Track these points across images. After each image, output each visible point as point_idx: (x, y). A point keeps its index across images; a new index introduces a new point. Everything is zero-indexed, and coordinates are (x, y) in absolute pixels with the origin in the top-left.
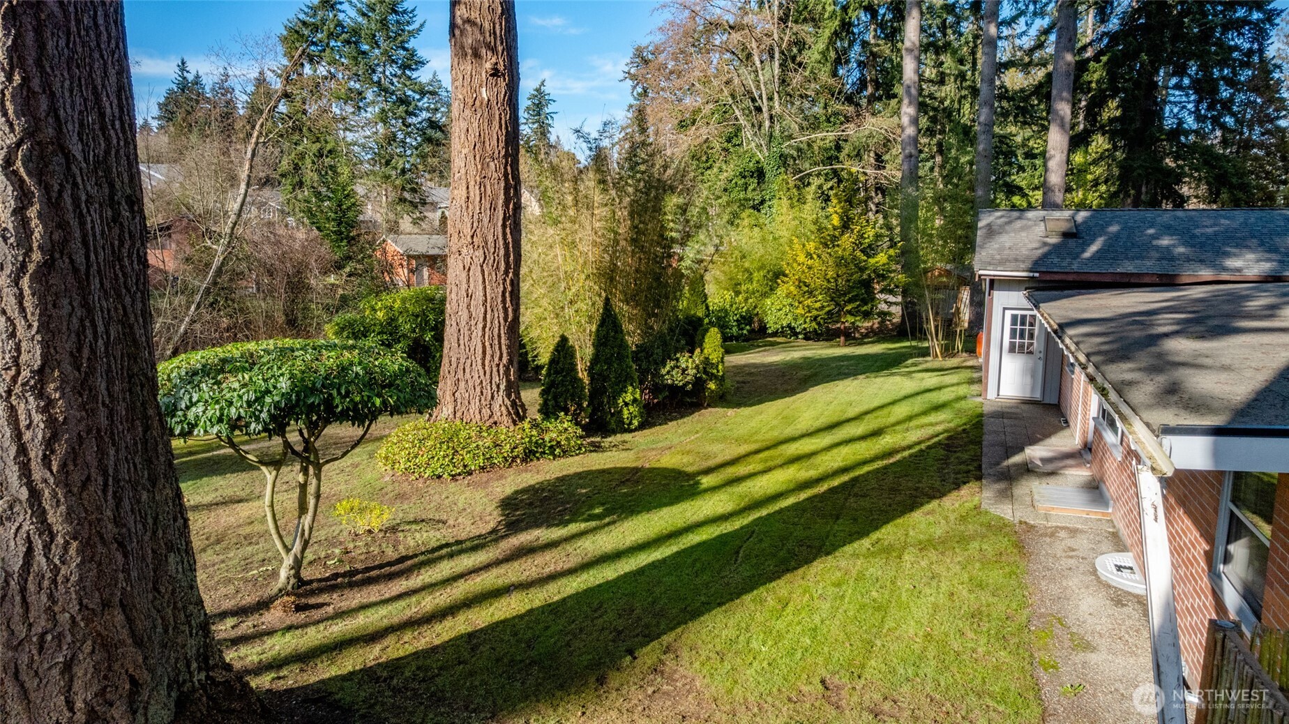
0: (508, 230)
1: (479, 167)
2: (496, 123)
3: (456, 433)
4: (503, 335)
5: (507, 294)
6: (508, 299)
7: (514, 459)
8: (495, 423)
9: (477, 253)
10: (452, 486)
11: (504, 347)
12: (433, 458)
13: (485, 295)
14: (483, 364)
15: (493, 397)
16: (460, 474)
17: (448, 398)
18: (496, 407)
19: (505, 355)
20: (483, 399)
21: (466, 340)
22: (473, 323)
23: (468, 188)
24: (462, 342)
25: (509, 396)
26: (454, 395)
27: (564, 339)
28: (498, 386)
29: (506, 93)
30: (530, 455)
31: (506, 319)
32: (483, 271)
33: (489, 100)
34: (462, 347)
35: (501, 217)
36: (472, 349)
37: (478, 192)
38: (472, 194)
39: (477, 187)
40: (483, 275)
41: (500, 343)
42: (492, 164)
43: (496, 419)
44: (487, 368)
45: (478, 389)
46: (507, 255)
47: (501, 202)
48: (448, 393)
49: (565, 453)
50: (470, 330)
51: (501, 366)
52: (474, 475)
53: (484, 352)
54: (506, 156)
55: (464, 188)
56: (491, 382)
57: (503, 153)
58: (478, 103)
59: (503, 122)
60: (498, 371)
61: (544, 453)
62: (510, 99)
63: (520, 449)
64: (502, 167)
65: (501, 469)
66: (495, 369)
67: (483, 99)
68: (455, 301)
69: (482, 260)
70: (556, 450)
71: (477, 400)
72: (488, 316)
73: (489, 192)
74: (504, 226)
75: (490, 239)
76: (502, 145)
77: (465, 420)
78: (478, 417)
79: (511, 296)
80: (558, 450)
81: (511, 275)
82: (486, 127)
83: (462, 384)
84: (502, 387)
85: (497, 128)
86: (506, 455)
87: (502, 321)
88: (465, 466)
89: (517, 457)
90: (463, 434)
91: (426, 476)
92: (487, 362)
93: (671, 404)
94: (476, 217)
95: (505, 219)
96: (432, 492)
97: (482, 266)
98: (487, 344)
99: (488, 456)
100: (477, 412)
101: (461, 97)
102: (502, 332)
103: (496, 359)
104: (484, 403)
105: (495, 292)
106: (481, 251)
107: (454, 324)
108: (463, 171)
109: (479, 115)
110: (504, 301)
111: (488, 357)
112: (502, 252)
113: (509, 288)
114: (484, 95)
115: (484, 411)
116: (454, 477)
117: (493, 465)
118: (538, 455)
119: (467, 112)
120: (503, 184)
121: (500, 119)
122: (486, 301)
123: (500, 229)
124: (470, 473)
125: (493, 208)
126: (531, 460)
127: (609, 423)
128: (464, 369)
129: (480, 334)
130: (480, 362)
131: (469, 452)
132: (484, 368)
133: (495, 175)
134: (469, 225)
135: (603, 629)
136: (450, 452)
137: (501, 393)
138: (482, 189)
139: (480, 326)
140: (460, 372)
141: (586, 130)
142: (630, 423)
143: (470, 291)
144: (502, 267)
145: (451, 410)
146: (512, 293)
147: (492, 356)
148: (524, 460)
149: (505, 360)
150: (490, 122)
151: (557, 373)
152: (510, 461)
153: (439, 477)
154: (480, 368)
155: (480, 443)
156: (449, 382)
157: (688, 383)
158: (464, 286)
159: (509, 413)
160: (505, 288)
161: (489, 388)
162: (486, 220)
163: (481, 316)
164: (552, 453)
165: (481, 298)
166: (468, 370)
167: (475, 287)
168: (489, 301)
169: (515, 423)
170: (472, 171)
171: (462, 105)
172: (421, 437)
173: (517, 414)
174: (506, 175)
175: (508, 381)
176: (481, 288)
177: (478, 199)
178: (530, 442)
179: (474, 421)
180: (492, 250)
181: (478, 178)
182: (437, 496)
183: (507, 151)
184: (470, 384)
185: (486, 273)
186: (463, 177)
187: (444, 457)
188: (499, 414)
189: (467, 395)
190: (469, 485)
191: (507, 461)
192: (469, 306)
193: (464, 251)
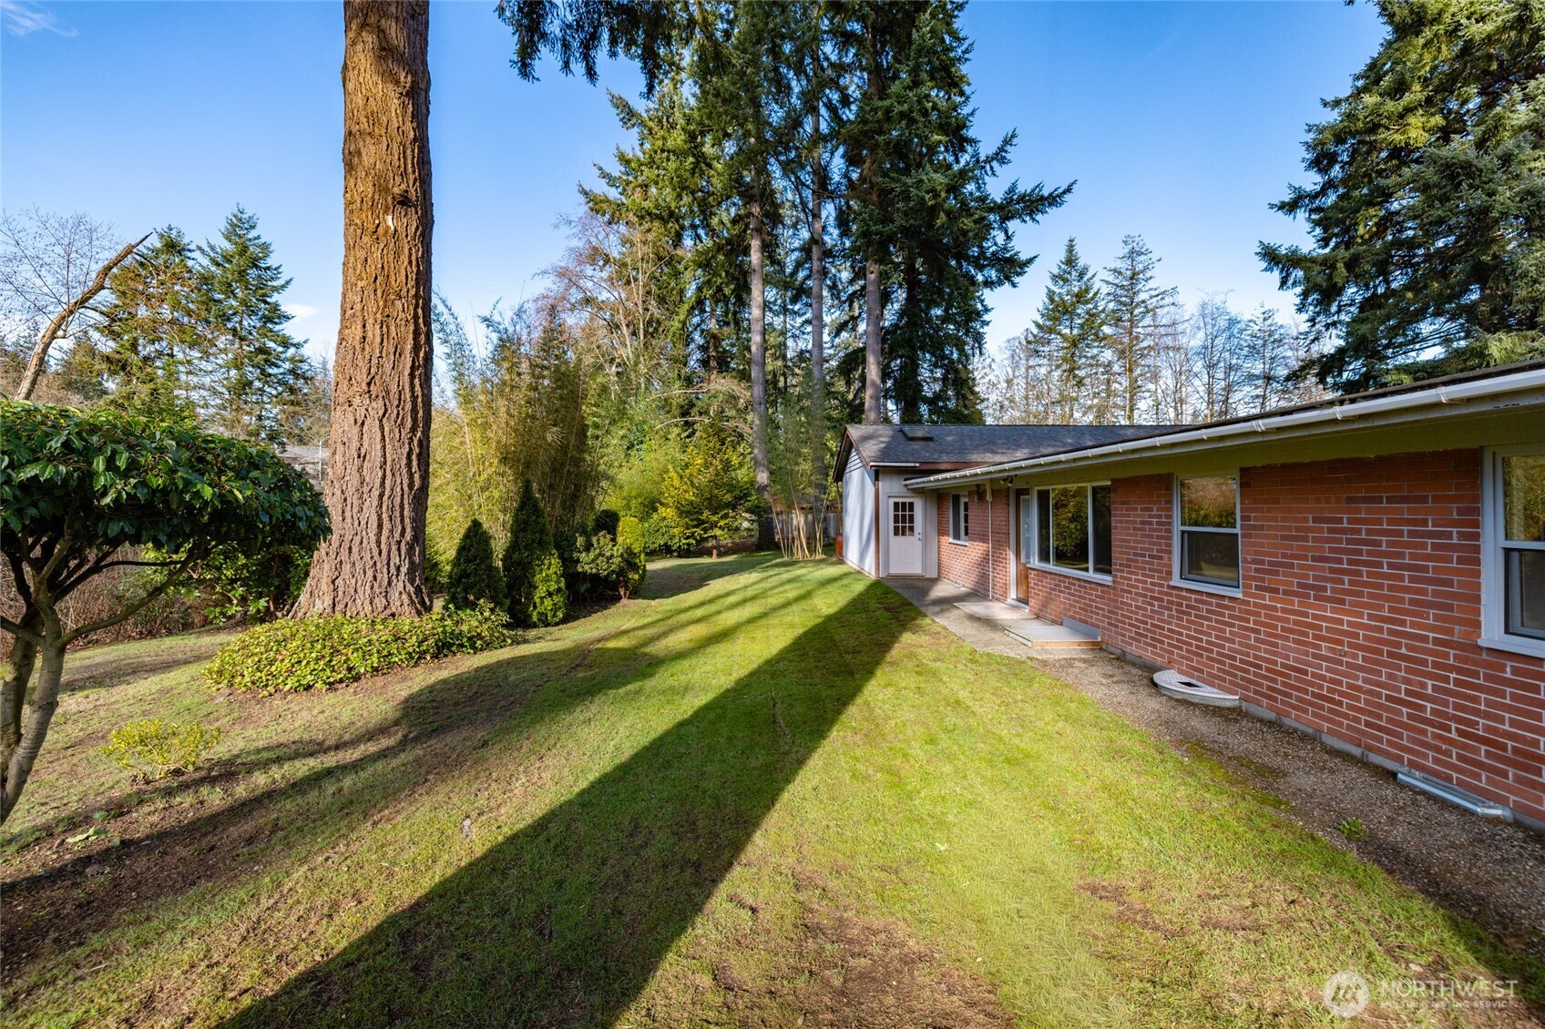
0: (417, 381)
1: (381, 303)
2: (404, 258)
3: (338, 628)
4: (406, 506)
5: (414, 457)
6: (415, 463)
7: (422, 655)
8: (393, 615)
9: (374, 404)
10: (330, 698)
11: (407, 521)
12: (299, 662)
13: (384, 456)
14: (378, 543)
15: (389, 583)
16: (341, 681)
17: (325, 586)
18: (394, 596)
19: (408, 530)
20: (376, 585)
21: (355, 511)
22: (366, 489)
23: (364, 326)
24: (348, 514)
25: (412, 581)
26: (333, 582)
27: (476, 525)
28: (398, 569)
29: (417, 228)
30: (444, 648)
31: (411, 486)
32: (382, 427)
33: (396, 231)
34: (348, 520)
35: (409, 364)
36: (363, 522)
37: (378, 332)
38: (370, 334)
39: (378, 327)
40: (383, 433)
41: (402, 516)
42: (398, 303)
43: (394, 609)
44: (383, 546)
45: (370, 573)
46: (414, 410)
47: (409, 346)
48: (324, 581)
49: (488, 646)
50: (361, 498)
51: (403, 544)
52: (363, 680)
53: (380, 526)
54: (417, 296)
55: (359, 327)
56: (388, 564)
57: (413, 292)
58: (381, 230)
59: (414, 258)
60: (399, 550)
61: (462, 646)
62: (423, 235)
63: (431, 641)
64: (411, 308)
65: (403, 669)
66: (394, 548)
67: (388, 227)
68: (339, 464)
69: (381, 413)
70: (474, 643)
71: (368, 587)
72: (388, 482)
73: (393, 333)
74: (412, 375)
75: (394, 388)
76: (411, 283)
77: (348, 614)
78: (368, 608)
79: (419, 460)
80: (479, 642)
81: (419, 434)
82: (391, 260)
83: (347, 568)
84: (404, 570)
85: (406, 263)
86: (411, 650)
87: (406, 488)
88: (350, 669)
89: (425, 652)
90: (347, 629)
91: (287, 687)
92: (383, 539)
93: (591, 598)
94: (374, 361)
95: (413, 368)
96: (297, 708)
97: (381, 421)
98: (385, 516)
99: (385, 653)
100: (367, 602)
101: (358, 221)
102: (406, 502)
103: (397, 536)
104: (378, 591)
105: (397, 453)
106: (381, 402)
107: (338, 493)
108: (358, 307)
109: (382, 245)
110: (409, 465)
111: (385, 532)
112: (409, 406)
113: (417, 450)
114: (390, 223)
115: (377, 600)
116: (331, 686)
117: (391, 665)
118: (454, 648)
119: (366, 239)
120: (412, 328)
121: (410, 254)
122: (385, 463)
123: (407, 379)
124: (357, 678)
125: (398, 352)
126: (446, 656)
127: (530, 616)
128: (350, 548)
129: (375, 503)
130: (373, 539)
131: (357, 650)
132: (379, 546)
133: (402, 315)
134: (365, 371)
135: (665, 866)
136: (327, 651)
137: (402, 577)
138: (385, 329)
139: (376, 493)
140: (344, 555)
141: (496, 318)
142: (554, 615)
143: (363, 451)
144: (409, 424)
145: (328, 600)
146: (419, 455)
147: (391, 531)
148: (435, 656)
149: (408, 535)
150: (397, 255)
151: (468, 561)
152: (417, 658)
153: (308, 688)
154: (374, 545)
155: (374, 637)
156: (326, 567)
157: (613, 571)
158: (355, 444)
159: (412, 602)
160: (411, 450)
161: (385, 571)
162: (388, 367)
163: (378, 481)
164: (473, 647)
165: (379, 459)
166: (355, 550)
167: (370, 445)
168: (389, 463)
169: (419, 613)
170: (372, 306)
171: (359, 232)
172: (280, 638)
173: (423, 603)
174: (416, 317)
175: (412, 563)
176: (379, 446)
177: (378, 340)
178: (444, 632)
179: (362, 614)
180: (396, 403)
181: (379, 316)
182: (304, 713)
183: (417, 292)
184: (359, 566)
185: (387, 429)
186: (359, 314)
187: (317, 660)
188: (398, 603)
189: (353, 581)
190: (355, 693)
191: (412, 658)
192: (360, 469)
193: (357, 401)
